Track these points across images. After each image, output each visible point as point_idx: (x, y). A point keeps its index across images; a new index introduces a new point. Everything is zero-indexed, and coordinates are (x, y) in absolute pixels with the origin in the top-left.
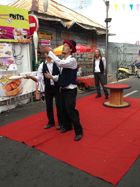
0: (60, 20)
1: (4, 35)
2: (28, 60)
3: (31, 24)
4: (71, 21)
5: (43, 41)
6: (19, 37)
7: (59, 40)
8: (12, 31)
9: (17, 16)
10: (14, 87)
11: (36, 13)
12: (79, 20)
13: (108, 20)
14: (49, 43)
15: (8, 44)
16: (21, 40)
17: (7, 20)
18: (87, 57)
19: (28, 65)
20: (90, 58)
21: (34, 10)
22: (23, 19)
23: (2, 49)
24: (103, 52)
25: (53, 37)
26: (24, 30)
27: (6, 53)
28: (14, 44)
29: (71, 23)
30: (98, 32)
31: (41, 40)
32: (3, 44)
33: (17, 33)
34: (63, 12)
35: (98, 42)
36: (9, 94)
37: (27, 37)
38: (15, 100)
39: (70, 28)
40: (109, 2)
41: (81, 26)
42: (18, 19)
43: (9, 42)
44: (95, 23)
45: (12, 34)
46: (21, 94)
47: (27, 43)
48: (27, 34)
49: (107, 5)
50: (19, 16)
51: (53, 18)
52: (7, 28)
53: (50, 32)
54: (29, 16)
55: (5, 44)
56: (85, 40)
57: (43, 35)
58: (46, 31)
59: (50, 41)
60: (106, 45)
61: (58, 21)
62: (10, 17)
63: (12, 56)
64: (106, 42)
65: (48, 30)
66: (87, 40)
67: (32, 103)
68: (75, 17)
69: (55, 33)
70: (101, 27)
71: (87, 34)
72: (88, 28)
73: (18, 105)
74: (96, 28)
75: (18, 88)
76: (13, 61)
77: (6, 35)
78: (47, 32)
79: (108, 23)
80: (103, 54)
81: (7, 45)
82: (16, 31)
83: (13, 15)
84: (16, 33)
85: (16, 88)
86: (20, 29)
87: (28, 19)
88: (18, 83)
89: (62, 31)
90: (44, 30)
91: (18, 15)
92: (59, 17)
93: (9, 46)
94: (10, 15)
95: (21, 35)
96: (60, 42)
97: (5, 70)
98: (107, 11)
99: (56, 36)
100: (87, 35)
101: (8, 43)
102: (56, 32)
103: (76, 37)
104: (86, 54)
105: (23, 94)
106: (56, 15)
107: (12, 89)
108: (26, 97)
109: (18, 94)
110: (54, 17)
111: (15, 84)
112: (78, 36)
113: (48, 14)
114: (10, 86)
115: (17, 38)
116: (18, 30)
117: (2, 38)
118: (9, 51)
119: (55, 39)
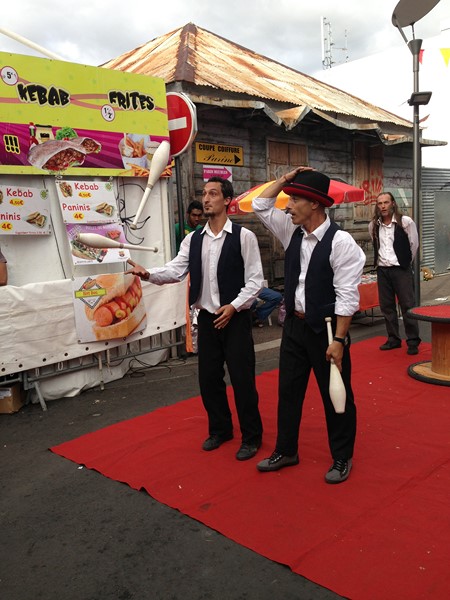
0: (262, 105)
1: (93, 155)
2: (163, 231)
3: (175, 121)
4: (298, 106)
5: (209, 172)
6: (137, 161)
7: (260, 165)
8: (118, 142)
9: (131, 99)
10: (119, 313)
11: (190, 86)
12: (323, 102)
13: (419, 99)
14: (229, 174)
15: (104, 184)
16: (143, 170)
17: (103, 110)
18: (350, 216)
19: (164, 245)
20: (361, 219)
21: (182, 78)
22: (151, 107)
23: (88, 198)
24: (405, 201)
25: (240, 156)
26: (153, 138)
27: (98, 211)
28: (123, 181)
29: (297, 114)
30: (386, 136)
31: (205, 166)
32: (89, 183)
33: (132, 150)
34: (272, 79)
35: (386, 167)
36: (105, 333)
38: (124, 351)
39: (293, 128)
40: (420, 42)
41: (331, 119)
42: (135, 107)
43: (108, 177)
44: (375, 108)
45: (117, 151)
46: (141, 333)
47: (160, 179)
49: (416, 51)
50: (138, 99)
51: (240, 99)
52: (104, 136)
53: (230, 141)
54: (168, 97)
55: (97, 183)
56: (342, 163)
57: (210, 152)
58: (217, 139)
59: (229, 169)
60: (413, 178)
61: (256, 107)
62: (112, 101)
63: (115, 218)
64: (412, 169)
65: (224, 135)
66: (349, 163)
67: (174, 363)
68: (310, 95)
69: (246, 143)
70: (398, 122)
71: (349, 145)
72: (353, 126)
73: (131, 369)
74: (380, 123)
75: (131, 315)
76: (119, 234)
77: (99, 156)
78: (223, 143)
79: (421, 107)
80: (405, 207)
81: (102, 185)
82: (130, 143)
83: (120, 95)
84: (127, 151)
85: (127, 316)
86: (140, 136)
87: (164, 105)
88: (132, 301)
89: (269, 138)
90: (211, 137)
91: (135, 95)
92: (260, 95)
93: (108, 188)
94: (113, 95)
96: (262, 171)
97: (95, 262)
98: (416, 71)
99: (251, 154)
100: (349, 148)
101: (105, 179)
102: (251, 142)
103: (312, 156)
104: (347, 208)
105: (147, 334)
106: (251, 91)
107: (116, 320)
108: (155, 346)
109: (131, 334)
110: (245, 96)
111: (123, 304)
112: (319, 152)
113: (225, 89)
114: (110, 308)
115: (130, 165)
116: (135, 139)
117: (87, 165)
118: (109, 204)
119: (246, 164)
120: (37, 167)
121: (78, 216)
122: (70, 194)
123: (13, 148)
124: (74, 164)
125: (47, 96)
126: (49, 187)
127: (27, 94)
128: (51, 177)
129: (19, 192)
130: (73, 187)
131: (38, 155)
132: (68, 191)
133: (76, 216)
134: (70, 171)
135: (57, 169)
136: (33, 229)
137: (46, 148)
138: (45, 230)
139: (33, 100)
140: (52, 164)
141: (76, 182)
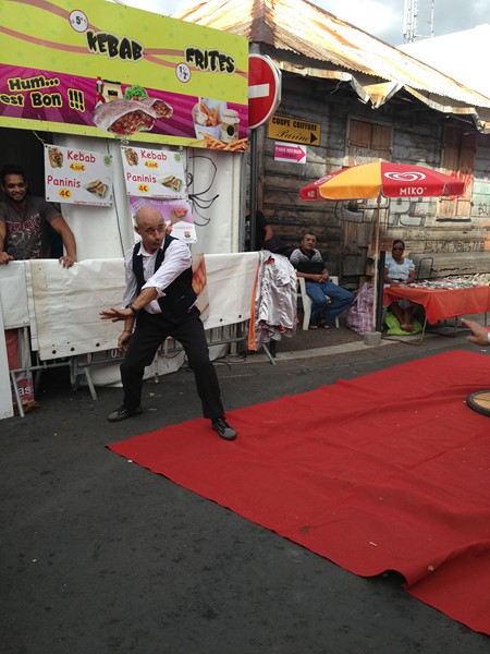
0: (347, 77)
1: (163, 120)
2: (232, 212)
3: (255, 87)
4: (388, 81)
5: (281, 150)
6: (210, 131)
7: (338, 146)
8: (191, 108)
9: (209, 58)
11: (267, 48)
12: (414, 79)
14: (303, 154)
15: (173, 153)
16: (217, 141)
17: (179, 69)
18: (432, 212)
19: (232, 228)
20: (444, 217)
21: (261, 40)
22: (230, 69)
23: (155, 169)
25: (316, 134)
26: (230, 106)
27: (165, 184)
28: (193, 153)
29: (386, 90)
31: (277, 143)
32: (157, 152)
33: (206, 117)
34: (357, 48)
35: (478, 159)
37: (236, 133)
39: (381, 106)
42: (213, 68)
43: (178, 147)
45: (190, 118)
47: (234, 153)
48: (238, 121)
50: (217, 59)
52: (176, 99)
53: (308, 117)
54: (251, 60)
55: (165, 152)
56: (429, 151)
57: (285, 127)
58: (293, 112)
59: (304, 148)
61: (342, 79)
62: (189, 59)
63: (183, 193)
65: (301, 109)
66: (438, 152)
67: (233, 360)
68: (400, 70)
69: (325, 121)
71: (440, 129)
72: (448, 109)
74: (476, 107)
77: (170, 122)
78: (299, 118)
81: (171, 154)
82: (204, 109)
83: (197, 53)
84: (201, 118)
86: (217, 102)
87: (246, 69)
88: (196, 288)
89: (351, 116)
90: (287, 110)
91: (214, 54)
92: (346, 66)
93: (177, 159)
94: (190, 52)
95: (218, 122)
96: (340, 153)
99: (329, 133)
100: (440, 134)
101: (174, 148)
102: (331, 119)
103: (397, 140)
104: (430, 203)
105: (208, 326)
106: (336, 61)
108: (215, 340)
110: (329, 65)
112: (405, 136)
113: (307, 55)
115: (204, 135)
116: (211, 105)
117: (156, 131)
118: (177, 177)
119: (322, 144)
120: (101, 129)
121: (143, 188)
122: (136, 163)
123: (78, 105)
124: (143, 128)
125: (118, 48)
126: (113, 153)
127: (97, 44)
128: (116, 141)
129: (81, 155)
130: (139, 155)
131: (104, 115)
132: (134, 159)
133: (141, 188)
134: (137, 136)
135: (124, 133)
136: (92, 199)
137: (113, 107)
138: (106, 201)
139: (103, 51)
140: (118, 127)
141: (143, 149)
